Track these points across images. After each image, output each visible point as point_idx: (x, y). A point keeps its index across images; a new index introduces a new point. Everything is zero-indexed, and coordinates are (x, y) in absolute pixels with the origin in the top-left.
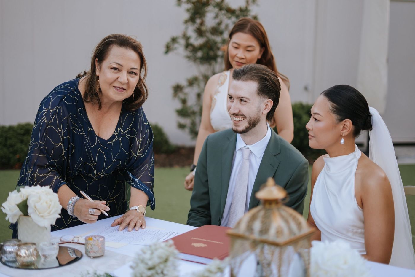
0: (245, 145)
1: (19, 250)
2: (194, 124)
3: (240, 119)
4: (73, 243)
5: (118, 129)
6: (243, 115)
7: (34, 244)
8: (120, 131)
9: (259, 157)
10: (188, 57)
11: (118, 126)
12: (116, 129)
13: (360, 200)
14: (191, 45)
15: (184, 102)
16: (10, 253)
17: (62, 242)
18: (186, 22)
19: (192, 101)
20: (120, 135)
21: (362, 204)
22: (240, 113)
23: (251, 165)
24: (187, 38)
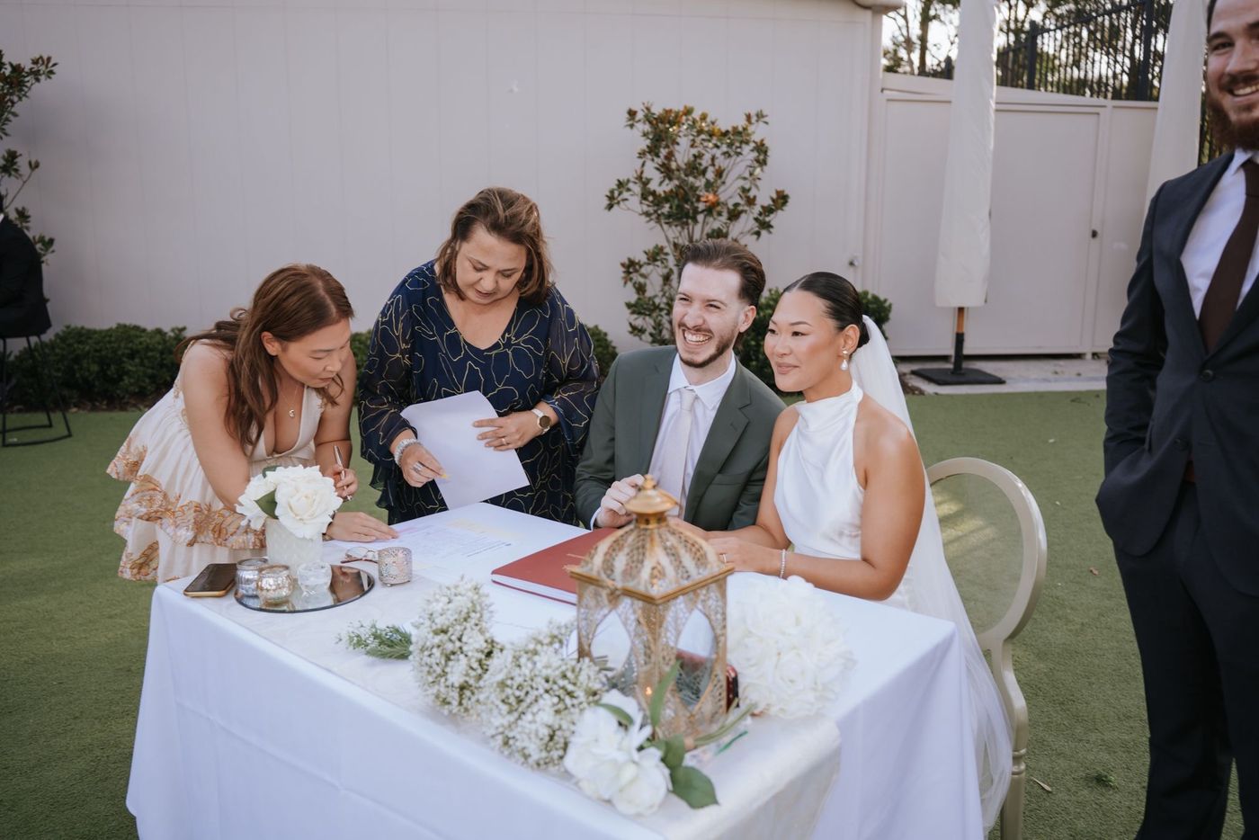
0: (688, 384)
1: (260, 579)
2: (658, 326)
3: (701, 339)
4: (366, 560)
5: (507, 335)
6: (710, 331)
7: (287, 568)
8: (509, 339)
9: (710, 408)
10: (647, 214)
11: (508, 330)
12: (503, 336)
13: (862, 474)
14: (654, 193)
15: (640, 289)
16: (248, 581)
17: (348, 559)
18: (642, 154)
19: (654, 288)
20: (508, 345)
21: (865, 481)
22: (704, 327)
23: (695, 421)
24: (645, 183)
